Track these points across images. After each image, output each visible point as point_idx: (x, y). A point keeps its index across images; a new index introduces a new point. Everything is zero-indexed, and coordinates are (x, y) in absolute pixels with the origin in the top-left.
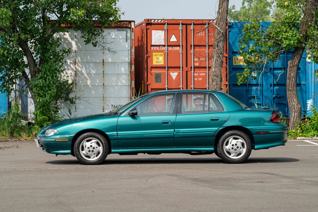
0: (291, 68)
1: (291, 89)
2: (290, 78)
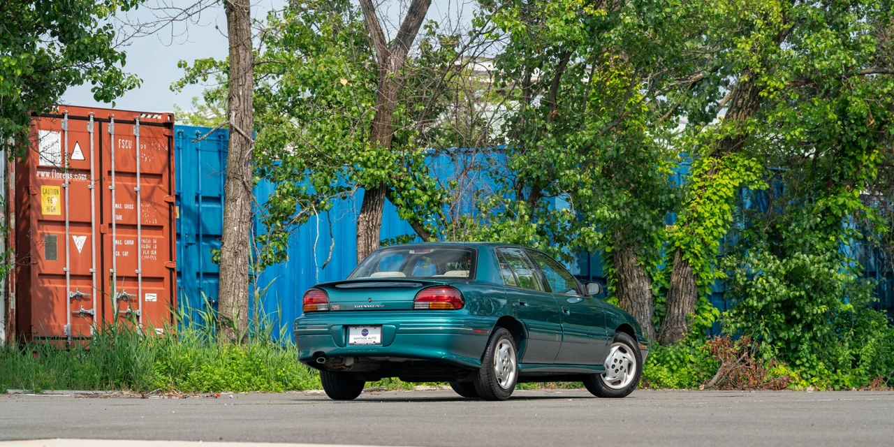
0: (371, 230)
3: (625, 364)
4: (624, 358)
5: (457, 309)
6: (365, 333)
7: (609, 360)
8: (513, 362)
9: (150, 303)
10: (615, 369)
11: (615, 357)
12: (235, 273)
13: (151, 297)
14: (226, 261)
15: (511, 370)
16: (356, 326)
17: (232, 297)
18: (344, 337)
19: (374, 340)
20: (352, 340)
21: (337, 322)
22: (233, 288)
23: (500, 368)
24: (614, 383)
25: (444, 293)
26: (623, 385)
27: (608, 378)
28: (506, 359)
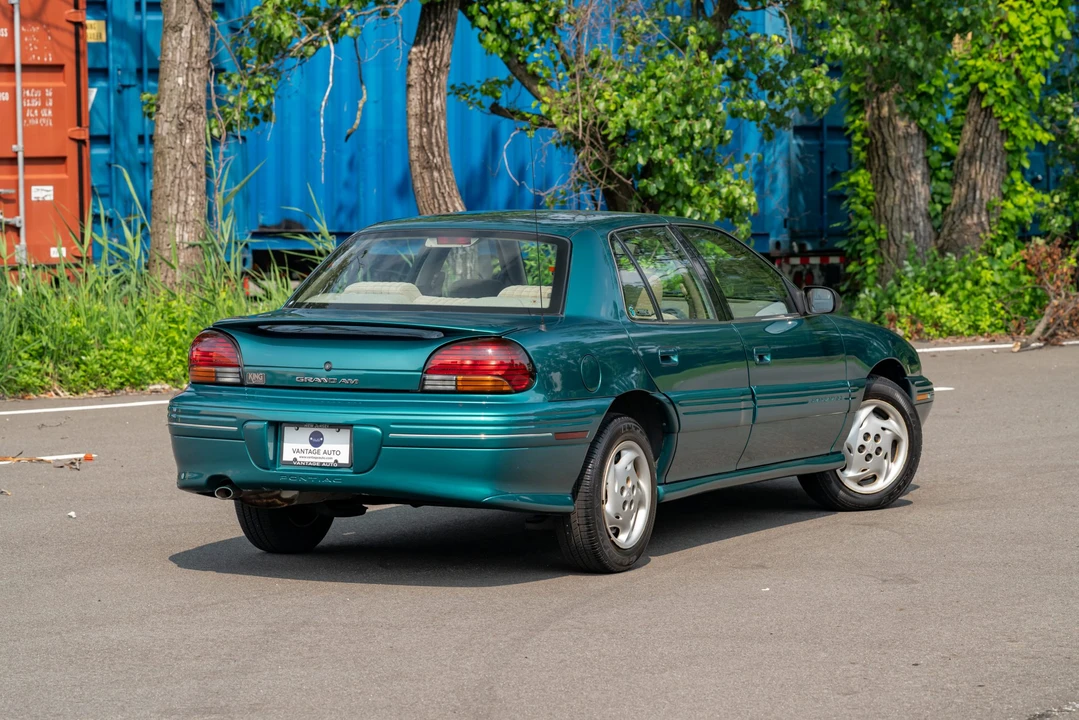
0: (432, 76)
1: (437, 160)
2: (430, 117)
3: (885, 443)
4: (884, 429)
5: (517, 392)
6: (316, 441)
7: (855, 437)
8: (645, 485)
9: (42, 203)
10: (865, 453)
11: (865, 428)
12: (180, 162)
13: (43, 193)
14: (164, 139)
15: (641, 504)
16: (298, 425)
17: (175, 206)
18: (270, 446)
19: (335, 457)
20: (288, 454)
21: (261, 412)
22: (176, 190)
23: (615, 506)
24: (862, 482)
25: (491, 354)
26: (881, 485)
27: (850, 473)
28: (630, 485)
